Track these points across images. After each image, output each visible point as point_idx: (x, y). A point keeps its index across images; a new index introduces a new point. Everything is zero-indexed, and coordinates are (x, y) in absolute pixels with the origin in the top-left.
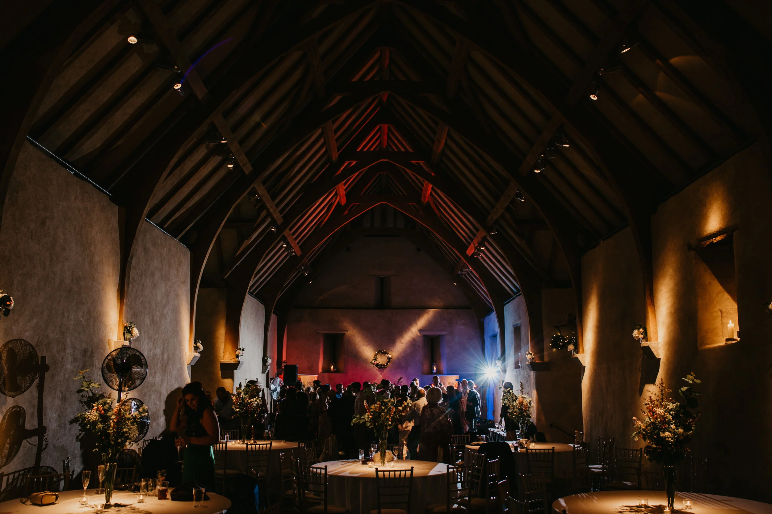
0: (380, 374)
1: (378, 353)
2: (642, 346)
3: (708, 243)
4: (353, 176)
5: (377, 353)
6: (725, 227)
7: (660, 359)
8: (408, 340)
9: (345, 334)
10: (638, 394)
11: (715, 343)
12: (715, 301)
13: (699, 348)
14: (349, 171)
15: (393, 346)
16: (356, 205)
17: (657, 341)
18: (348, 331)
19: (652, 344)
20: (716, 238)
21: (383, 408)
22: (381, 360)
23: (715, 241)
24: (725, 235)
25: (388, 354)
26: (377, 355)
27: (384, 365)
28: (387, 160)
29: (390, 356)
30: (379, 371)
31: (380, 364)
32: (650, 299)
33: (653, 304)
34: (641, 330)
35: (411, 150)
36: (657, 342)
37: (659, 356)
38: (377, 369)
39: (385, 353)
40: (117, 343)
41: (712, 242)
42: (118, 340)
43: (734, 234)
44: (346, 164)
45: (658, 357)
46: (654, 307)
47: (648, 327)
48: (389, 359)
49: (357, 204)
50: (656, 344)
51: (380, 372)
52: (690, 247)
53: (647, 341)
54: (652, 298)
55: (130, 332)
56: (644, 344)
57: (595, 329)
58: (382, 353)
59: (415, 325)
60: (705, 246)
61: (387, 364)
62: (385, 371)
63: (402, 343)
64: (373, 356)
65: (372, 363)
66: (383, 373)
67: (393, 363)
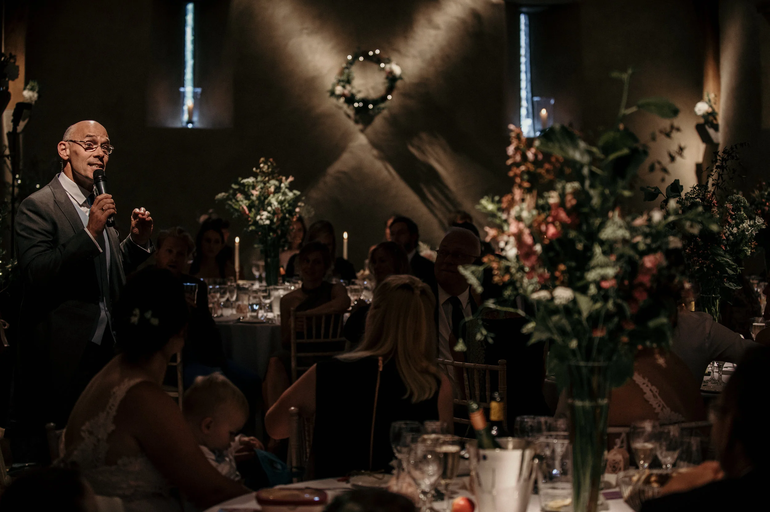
0: (362, 131)
1: (355, 58)
5: (350, 57)
8: (458, 18)
25: (388, 61)
26: (351, 63)
27: (375, 102)
29: (397, 70)
30: (357, 122)
31: (359, 96)
38: (349, 116)
39: (377, 60)
48: (392, 79)
51: (360, 127)
58: (366, 57)
61: (383, 99)
62: (378, 122)
63: (437, 28)
64: (336, 71)
65: (332, 93)
66: (369, 130)
67: (406, 95)
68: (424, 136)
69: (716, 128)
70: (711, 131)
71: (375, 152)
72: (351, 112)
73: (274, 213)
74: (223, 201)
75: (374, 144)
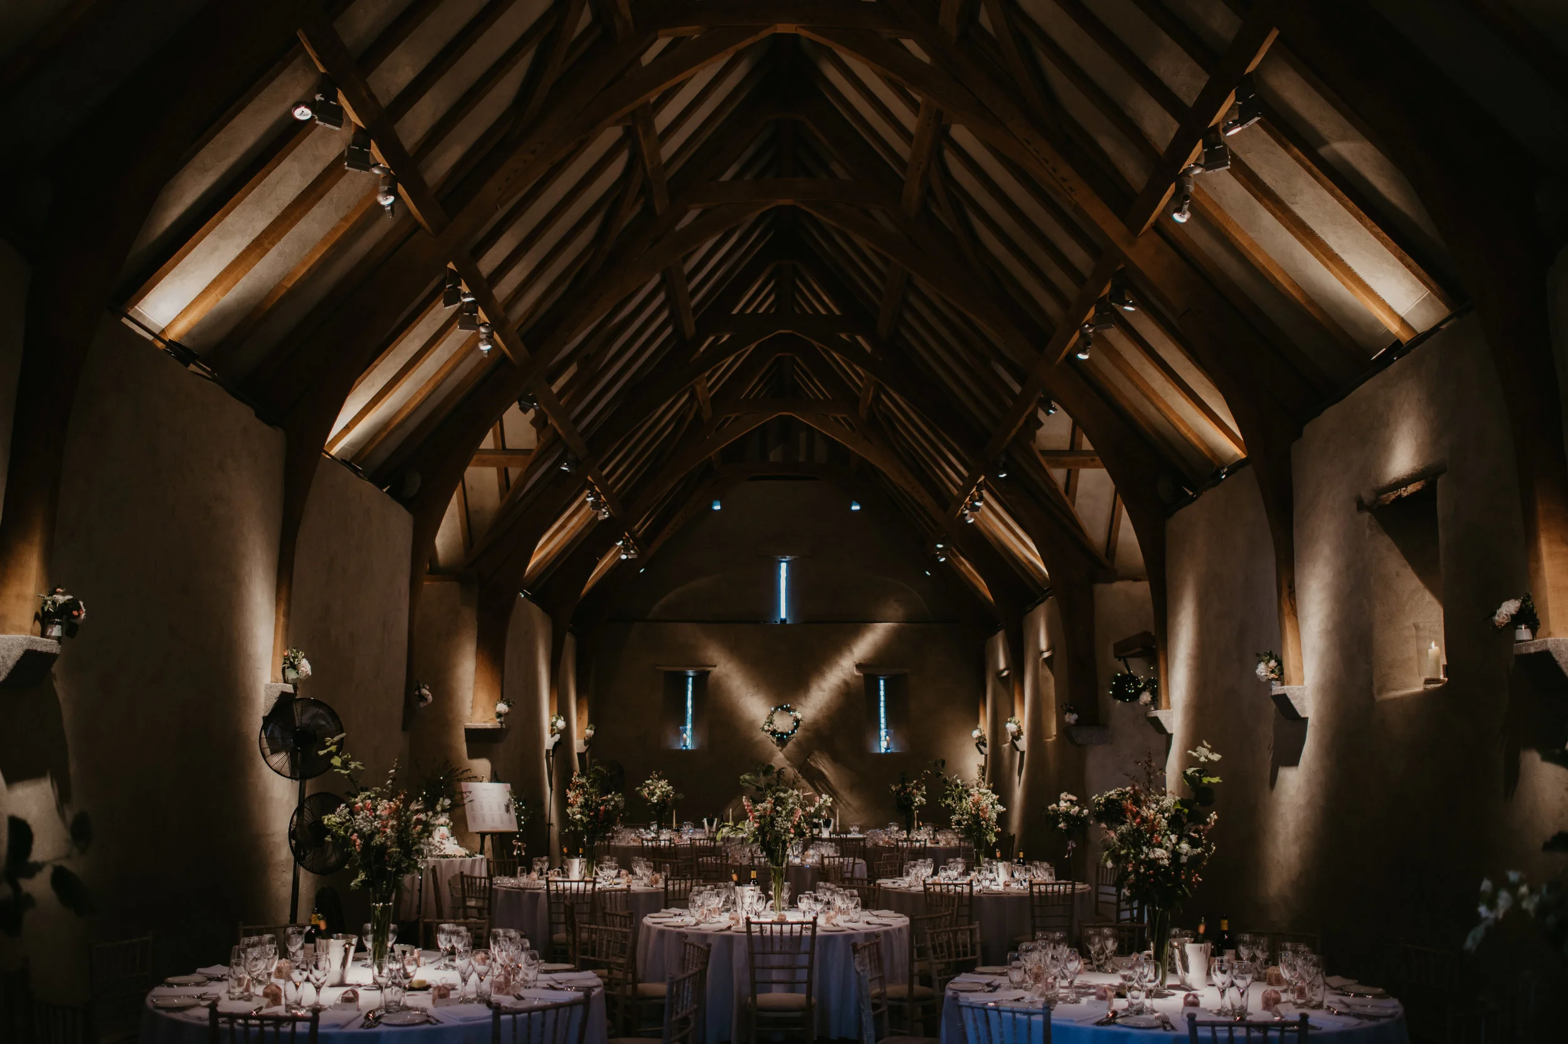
0: (781, 751)
1: (776, 709)
2: (1274, 693)
3: (1393, 497)
4: (725, 363)
5: (773, 709)
6: (1422, 468)
7: (1307, 718)
8: (836, 683)
9: (709, 672)
10: (1267, 787)
11: (1406, 687)
12: (1407, 608)
13: (1376, 696)
14: (717, 354)
15: (806, 697)
16: (731, 420)
17: (1303, 684)
18: (715, 666)
19: (1292, 689)
20: (1407, 487)
21: (779, 808)
22: (783, 723)
23: (1405, 494)
24: (1422, 482)
25: (794, 711)
26: (773, 713)
27: (787, 734)
28: (790, 331)
29: (799, 716)
30: (778, 746)
31: (779, 731)
32: (1288, 604)
33: (1294, 612)
34: (1273, 663)
35: (837, 312)
36: (1301, 687)
37: (1304, 712)
38: (772, 743)
39: (788, 710)
40: (271, 687)
41: (1400, 495)
42: (272, 682)
43: (1439, 481)
44: (711, 339)
45: (1303, 716)
46: (1297, 618)
47: (1285, 659)
48: (797, 721)
49: (733, 416)
50: (1299, 689)
51: (780, 748)
52: (1361, 506)
53: (1282, 685)
54: (1292, 602)
55: (294, 667)
56: (1277, 689)
57: (1190, 662)
58: (782, 709)
59: (848, 654)
60: (1388, 503)
61: (793, 732)
62: (790, 745)
63: (824, 691)
64: (766, 716)
65: (763, 729)
66: (785, 749)
67: (806, 730)
68: (816, 753)
69: (985, 745)
70: (982, 747)
71: (788, 763)
72: (775, 740)
73: (659, 796)
74: (638, 791)
75: (788, 758)
